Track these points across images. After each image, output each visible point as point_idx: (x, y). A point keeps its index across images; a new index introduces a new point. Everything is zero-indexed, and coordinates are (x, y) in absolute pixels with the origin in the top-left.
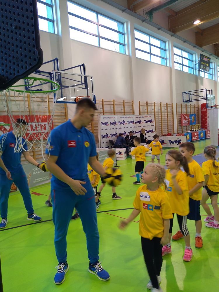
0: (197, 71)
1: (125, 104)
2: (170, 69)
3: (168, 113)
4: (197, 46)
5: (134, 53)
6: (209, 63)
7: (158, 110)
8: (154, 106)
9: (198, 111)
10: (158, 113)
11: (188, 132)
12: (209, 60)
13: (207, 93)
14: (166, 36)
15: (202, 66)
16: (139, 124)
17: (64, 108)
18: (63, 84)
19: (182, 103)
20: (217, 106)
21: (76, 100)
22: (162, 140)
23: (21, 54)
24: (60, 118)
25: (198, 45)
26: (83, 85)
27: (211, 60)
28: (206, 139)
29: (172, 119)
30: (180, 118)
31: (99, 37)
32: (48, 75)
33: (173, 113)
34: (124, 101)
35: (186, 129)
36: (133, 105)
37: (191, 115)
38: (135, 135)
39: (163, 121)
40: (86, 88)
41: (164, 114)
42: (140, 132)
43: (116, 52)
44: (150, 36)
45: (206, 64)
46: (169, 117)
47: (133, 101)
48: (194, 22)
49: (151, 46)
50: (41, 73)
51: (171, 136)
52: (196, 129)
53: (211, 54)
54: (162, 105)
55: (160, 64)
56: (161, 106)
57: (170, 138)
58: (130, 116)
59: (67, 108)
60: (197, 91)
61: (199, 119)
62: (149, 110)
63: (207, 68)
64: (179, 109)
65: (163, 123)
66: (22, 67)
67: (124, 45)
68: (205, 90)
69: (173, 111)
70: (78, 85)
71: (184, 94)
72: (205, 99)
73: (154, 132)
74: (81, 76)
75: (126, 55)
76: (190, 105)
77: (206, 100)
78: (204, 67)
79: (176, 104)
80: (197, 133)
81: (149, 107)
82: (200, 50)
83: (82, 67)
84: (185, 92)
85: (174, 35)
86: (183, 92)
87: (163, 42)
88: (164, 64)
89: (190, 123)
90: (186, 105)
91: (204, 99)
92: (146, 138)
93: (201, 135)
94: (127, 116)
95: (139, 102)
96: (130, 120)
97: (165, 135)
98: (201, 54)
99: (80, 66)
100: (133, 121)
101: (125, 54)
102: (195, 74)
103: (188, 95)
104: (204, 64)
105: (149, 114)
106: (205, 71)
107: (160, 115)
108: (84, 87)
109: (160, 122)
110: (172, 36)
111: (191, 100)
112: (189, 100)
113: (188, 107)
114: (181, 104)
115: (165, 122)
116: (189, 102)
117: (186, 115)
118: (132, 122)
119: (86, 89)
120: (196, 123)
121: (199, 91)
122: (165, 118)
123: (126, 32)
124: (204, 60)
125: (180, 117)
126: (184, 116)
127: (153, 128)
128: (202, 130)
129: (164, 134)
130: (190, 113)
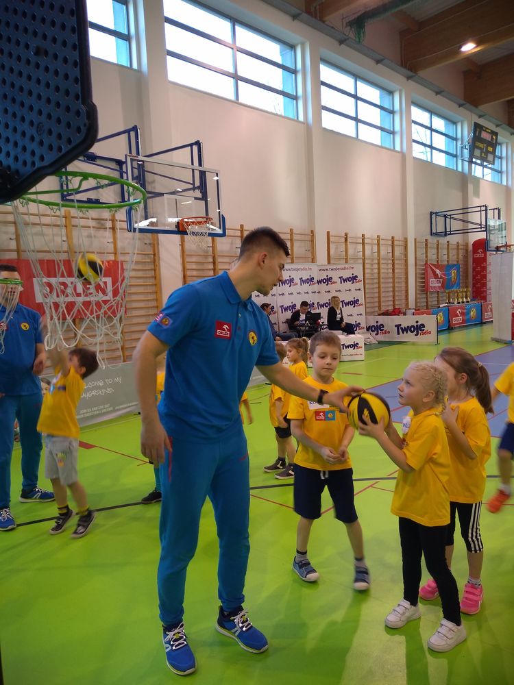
0: (466, 164)
1: (295, 237)
2: (403, 156)
3: (396, 262)
4: (468, 105)
5: (318, 118)
6: (494, 144)
7: (372, 253)
8: (363, 243)
9: (466, 257)
10: (373, 259)
11: (441, 306)
12: (494, 137)
13: (488, 217)
14: (395, 79)
15: (477, 152)
16: (327, 285)
17: (150, 244)
18: (149, 188)
19: (429, 237)
20: (510, 246)
21: (180, 225)
22: (379, 324)
23: (49, 117)
24: (140, 267)
25: (468, 102)
26: (197, 190)
27: (500, 139)
28: (482, 323)
29: (403, 276)
30: (423, 274)
31: (236, 77)
32: (113, 165)
33: (406, 261)
34: (291, 230)
35: (436, 299)
36: (312, 241)
37: (447, 268)
38: (317, 311)
39: (382, 280)
40: (204, 197)
41: (386, 262)
42: (329, 304)
43: (277, 115)
44: (357, 77)
45: (487, 148)
46: (396, 271)
47: (312, 232)
48: (461, 47)
49: (358, 101)
50: (99, 162)
51: (401, 316)
52: (460, 300)
53: (500, 123)
54: (381, 242)
55: (380, 144)
56: (378, 244)
57: (398, 319)
58: (307, 266)
59: (158, 244)
60: (465, 210)
61: (466, 277)
62: (350, 252)
63: (490, 157)
64: (421, 252)
65: (382, 285)
66: (51, 147)
67: (295, 98)
68: (484, 208)
69: (406, 256)
70: (184, 191)
71: (434, 216)
72: (483, 229)
73: (362, 305)
74: (193, 170)
75: (300, 122)
76: (448, 242)
77: (486, 231)
78: (481, 154)
79: (415, 239)
80: (461, 308)
81: (349, 246)
82: (474, 113)
83: (195, 148)
84: (436, 213)
85: (414, 76)
86: (431, 212)
87: (385, 92)
88: (387, 145)
89: (446, 285)
90: (438, 241)
91: (480, 230)
92: (342, 318)
93: (472, 313)
94: (299, 267)
95: (328, 233)
96: (306, 276)
97: (386, 313)
98: (475, 124)
99: (191, 145)
100: (313, 278)
101: (297, 120)
102: (460, 169)
103: (444, 218)
104: (481, 146)
105: (350, 261)
106: (485, 164)
107: (376, 266)
108: (200, 195)
109: (376, 281)
110: (409, 78)
111: (450, 231)
112: (446, 231)
113: (443, 249)
114: (426, 240)
115: (388, 283)
116: (446, 235)
117: (437, 266)
118: (311, 280)
119: (204, 202)
120: (461, 285)
121: (470, 210)
122: (388, 273)
123: (299, 66)
124: (482, 139)
125: (423, 270)
126: (432, 268)
127: (360, 296)
128: (474, 302)
129: (384, 309)
130: (446, 263)
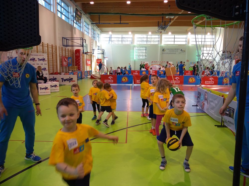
0: (72, 22)
2: (54, 15)
3: (53, 55)
8: (43, 46)
9: (73, 55)
10: (46, 53)
13: (83, 42)
22: (54, 78)
27: (82, 15)
28: (82, 78)
33: (56, 54)
35: (65, 69)
37: (68, 58)
39: (49, 61)
41: (50, 54)
45: (79, 18)
46: (53, 58)
55: (45, 6)
56: (48, 47)
61: (73, 62)
62: (39, 49)
64: (61, 52)
71: (64, 39)
73: (47, 70)
77: (83, 47)
78: (77, 20)
79: (59, 47)
88: (48, 8)
89: (68, 65)
90: (65, 48)
93: (79, 75)
98: (76, 9)
106: (77, 23)
112: (67, 45)
114: (62, 47)
124: (78, 14)
125: (61, 58)
126: (64, 58)
127: (46, 67)
128: (79, 71)
129: (50, 72)
130: (68, 56)
